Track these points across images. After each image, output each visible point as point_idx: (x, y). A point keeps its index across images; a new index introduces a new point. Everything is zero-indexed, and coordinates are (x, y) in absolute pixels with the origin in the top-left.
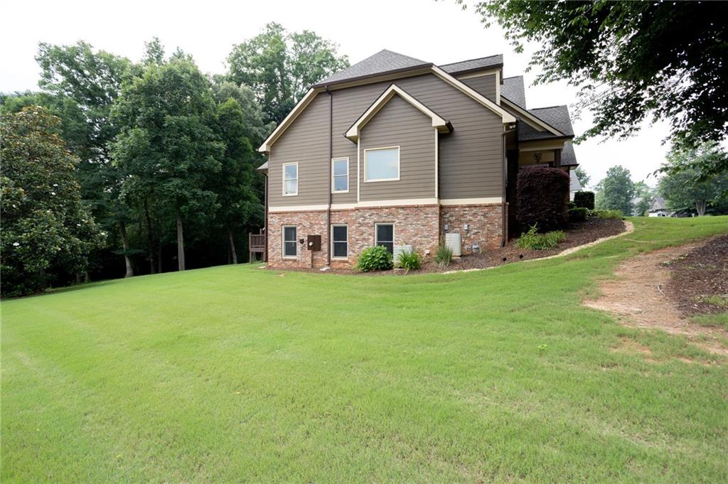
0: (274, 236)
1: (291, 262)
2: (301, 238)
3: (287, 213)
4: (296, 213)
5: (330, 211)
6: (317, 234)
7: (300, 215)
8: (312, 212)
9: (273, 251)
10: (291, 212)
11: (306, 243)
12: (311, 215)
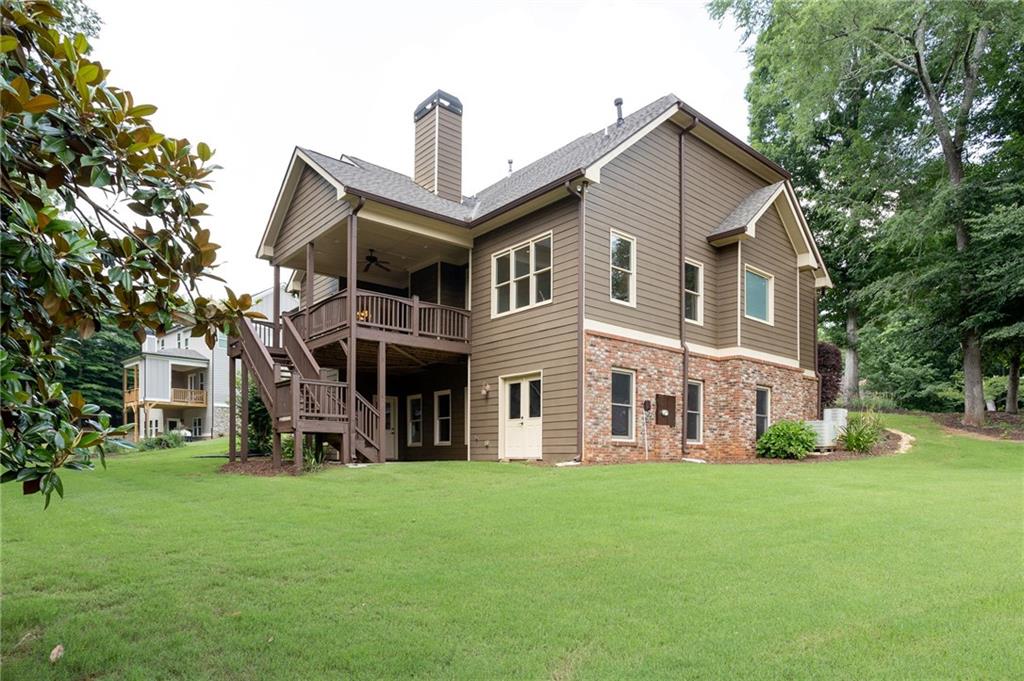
0: (599, 389)
1: (628, 450)
2: (645, 399)
3: (623, 341)
4: (637, 344)
5: (685, 354)
6: (668, 393)
7: (645, 352)
8: (662, 349)
9: (596, 424)
10: (630, 342)
11: (653, 410)
12: (660, 354)
